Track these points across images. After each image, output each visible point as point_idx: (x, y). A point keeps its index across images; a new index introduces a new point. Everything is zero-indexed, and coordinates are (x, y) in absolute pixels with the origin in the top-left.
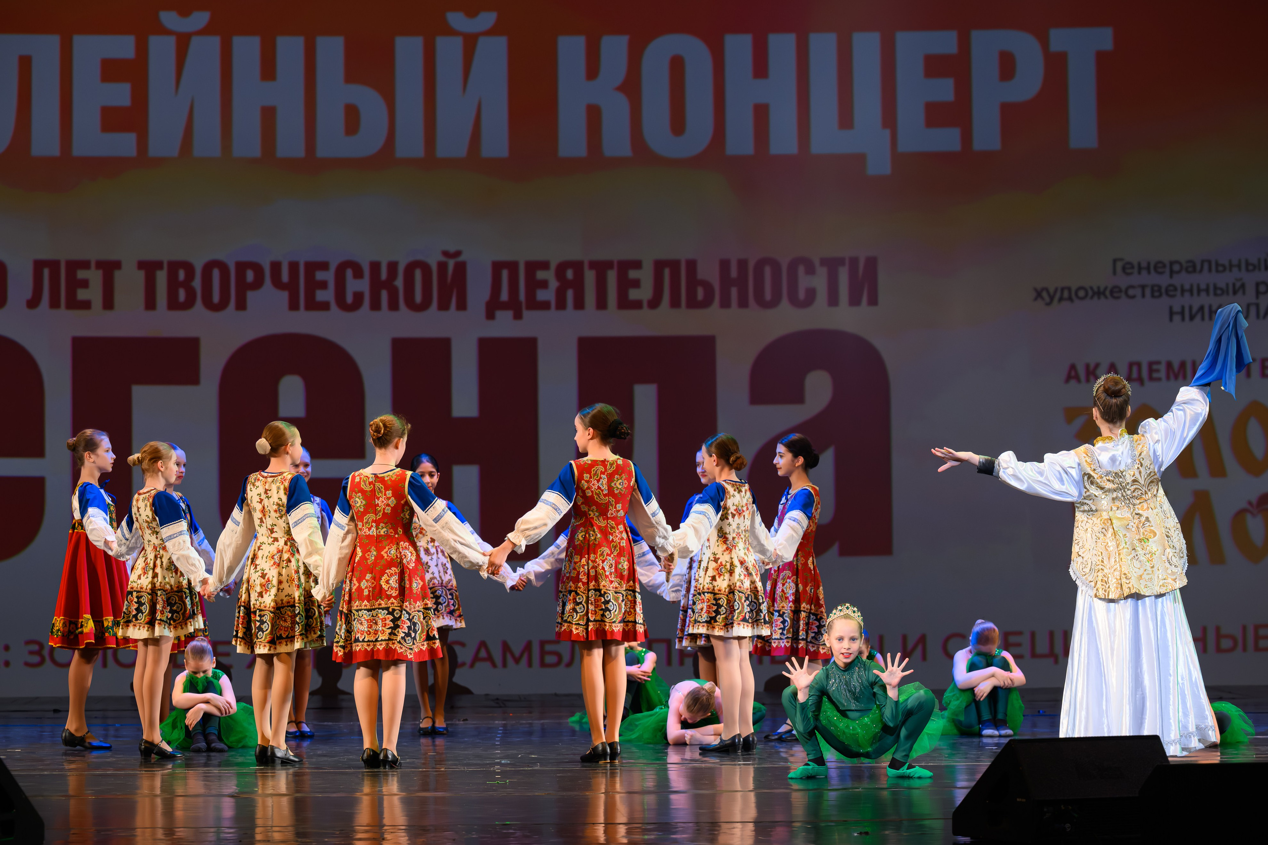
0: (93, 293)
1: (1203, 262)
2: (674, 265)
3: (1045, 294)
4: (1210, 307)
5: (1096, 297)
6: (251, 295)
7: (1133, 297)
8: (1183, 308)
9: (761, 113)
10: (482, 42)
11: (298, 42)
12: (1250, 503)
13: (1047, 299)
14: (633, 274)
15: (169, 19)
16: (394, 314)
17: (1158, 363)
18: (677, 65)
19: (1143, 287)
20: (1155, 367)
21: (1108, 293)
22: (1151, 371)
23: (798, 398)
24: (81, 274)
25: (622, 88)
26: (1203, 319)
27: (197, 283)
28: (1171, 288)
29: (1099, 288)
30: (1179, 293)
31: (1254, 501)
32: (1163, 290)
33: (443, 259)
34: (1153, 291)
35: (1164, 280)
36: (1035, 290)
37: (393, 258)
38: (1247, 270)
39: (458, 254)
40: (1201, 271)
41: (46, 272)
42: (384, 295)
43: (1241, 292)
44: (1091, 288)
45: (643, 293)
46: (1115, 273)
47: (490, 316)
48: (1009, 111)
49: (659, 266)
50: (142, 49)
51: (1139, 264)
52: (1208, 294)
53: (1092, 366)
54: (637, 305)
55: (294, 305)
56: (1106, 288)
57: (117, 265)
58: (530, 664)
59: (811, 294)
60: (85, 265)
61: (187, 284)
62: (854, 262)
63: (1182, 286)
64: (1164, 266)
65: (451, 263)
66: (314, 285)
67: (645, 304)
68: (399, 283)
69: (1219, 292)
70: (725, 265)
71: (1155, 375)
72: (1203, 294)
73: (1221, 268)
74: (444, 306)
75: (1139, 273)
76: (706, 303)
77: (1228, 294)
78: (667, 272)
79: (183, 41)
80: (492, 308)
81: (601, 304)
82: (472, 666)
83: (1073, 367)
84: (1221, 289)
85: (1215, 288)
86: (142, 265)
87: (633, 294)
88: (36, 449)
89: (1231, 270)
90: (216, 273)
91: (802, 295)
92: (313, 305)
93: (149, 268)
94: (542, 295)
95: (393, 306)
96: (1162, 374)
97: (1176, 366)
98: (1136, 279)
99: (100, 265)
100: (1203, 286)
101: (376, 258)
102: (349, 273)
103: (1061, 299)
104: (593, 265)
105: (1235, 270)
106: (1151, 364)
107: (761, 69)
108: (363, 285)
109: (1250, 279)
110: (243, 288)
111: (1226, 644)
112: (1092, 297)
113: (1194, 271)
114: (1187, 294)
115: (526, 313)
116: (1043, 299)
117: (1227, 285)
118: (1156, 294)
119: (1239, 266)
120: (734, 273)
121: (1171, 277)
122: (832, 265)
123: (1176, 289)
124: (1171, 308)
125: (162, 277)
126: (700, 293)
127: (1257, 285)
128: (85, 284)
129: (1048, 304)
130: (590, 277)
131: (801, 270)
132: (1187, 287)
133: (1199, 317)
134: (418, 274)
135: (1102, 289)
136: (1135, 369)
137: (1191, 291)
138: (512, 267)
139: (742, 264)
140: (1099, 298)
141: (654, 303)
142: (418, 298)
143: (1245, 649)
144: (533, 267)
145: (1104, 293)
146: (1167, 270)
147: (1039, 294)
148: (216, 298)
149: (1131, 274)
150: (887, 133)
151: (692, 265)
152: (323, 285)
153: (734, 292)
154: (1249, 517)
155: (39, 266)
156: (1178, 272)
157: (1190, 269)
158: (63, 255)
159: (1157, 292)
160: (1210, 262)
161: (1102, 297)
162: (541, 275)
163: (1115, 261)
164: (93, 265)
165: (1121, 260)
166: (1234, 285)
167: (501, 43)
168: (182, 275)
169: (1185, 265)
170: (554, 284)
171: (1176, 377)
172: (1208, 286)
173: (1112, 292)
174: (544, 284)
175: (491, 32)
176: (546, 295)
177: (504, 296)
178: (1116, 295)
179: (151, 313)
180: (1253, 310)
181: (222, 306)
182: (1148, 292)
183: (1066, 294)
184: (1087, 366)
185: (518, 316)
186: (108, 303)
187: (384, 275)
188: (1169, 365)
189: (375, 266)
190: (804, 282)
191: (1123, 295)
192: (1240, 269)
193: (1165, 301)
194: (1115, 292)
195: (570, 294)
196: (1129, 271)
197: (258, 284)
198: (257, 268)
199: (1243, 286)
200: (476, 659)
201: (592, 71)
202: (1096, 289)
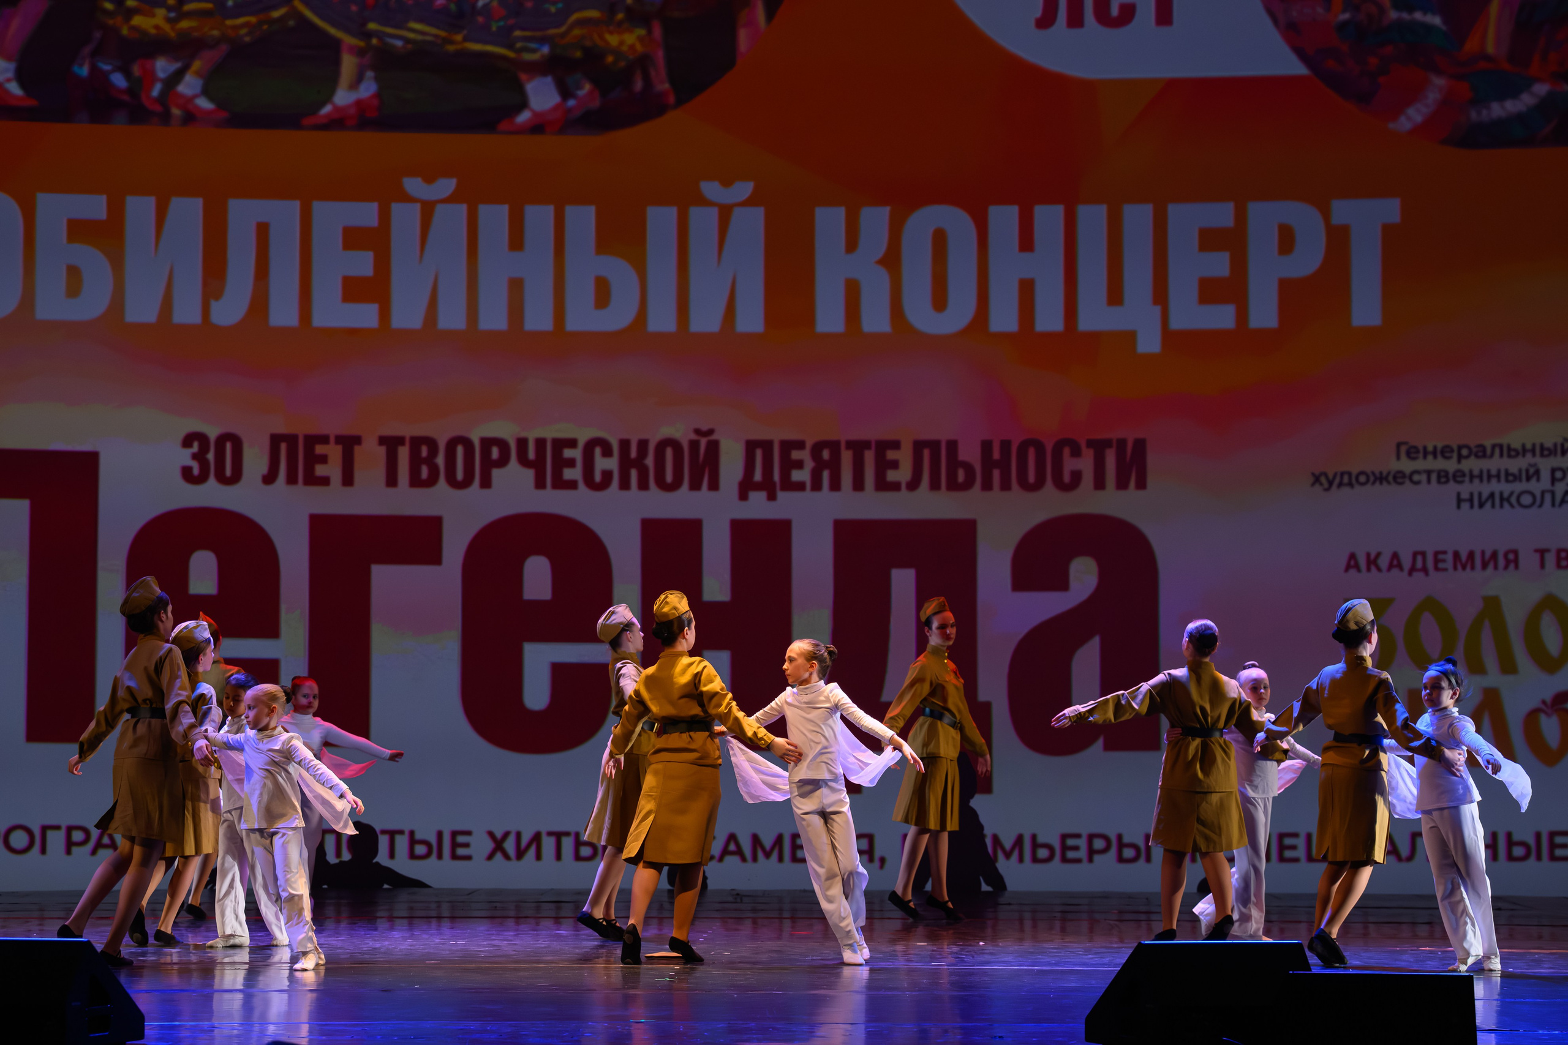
0: (332, 469)
1: (1494, 447)
2: (934, 445)
3: (1323, 479)
4: (1501, 494)
5: (1378, 483)
6: (496, 473)
7: (1418, 483)
8: (1472, 494)
9: (1027, 288)
10: (737, 211)
11: (549, 211)
12: (1544, 702)
13: (1326, 485)
14: (891, 455)
15: (413, 185)
16: (643, 493)
17: (1445, 552)
18: (940, 239)
19: (1429, 473)
20: (1441, 557)
21: (1390, 478)
22: (1436, 561)
23: (1061, 583)
24: (319, 449)
25: (880, 262)
26: (1493, 506)
27: (440, 460)
28: (1458, 474)
29: (1381, 473)
30: (1467, 479)
31: (1548, 699)
32: (1450, 476)
33: (694, 437)
34: (1439, 477)
35: (1451, 466)
36: (1313, 474)
37: (644, 436)
38: (1542, 455)
39: (711, 432)
40: (1492, 455)
41: (283, 446)
42: (634, 473)
43: (1534, 480)
44: (1373, 473)
45: (902, 474)
46: (1398, 458)
47: (743, 496)
48: (1287, 287)
49: (919, 446)
50: (385, 216)
51: (1425, 448)
52: (1499, 481)
53: (1373, 556)
54: (895, 487)
55: (540, 484)
56: (1389, 473)
57: (357, 440)
58: (780, 859)
59: (1077, 477)
60: (324, 439)
61: (430, 461)
62: (1121, 443)
63: (1471, 472)
64: (1452, 451)
65: (703, 442)
66: (562, 463)
67: (903, 486)
68: (650, 461)
69: (1511, 478)
70: (986, 446)
71: (1441, 565)
72: (1494, 481)
73: (1513, 453)
74: (695, 486)
75: (1425, 457)
76: (968, 485)
77: (1520, 480)
78: (926, 453)
79: (428, 209)
80: (745, 488)
81: (858, 485)
82: (721, 859)
83: (1352, 556)
84: (1513, 475)
85: (1507, 474)
86: (383, 440)
87: (891, 476)
88: (270, 629)
89: (1524, 456)
90: (460, 450)
91: (1067, 478)
92: (560, 484)
93: (391, 444)
94: (797, 476)
95: (643, 486)
96: (1449, 564)
97: (1464, 556)
98: (1420, 464)
99: (340, 439)
100: (1494, 472)
101: (625, 436)
102: (598, 451)
103: (1340, 485)
104: (850, 445)
105: (1529, 455)
106: (1436, 554)
107: (1026, 243)
108: (612, 464)
109: (1545, 465)
110: (488, 465)
111: (1518, 851)
112: (1374, 483)
113: (1484, 456)
114: (1476, 481)
115: (781, 495)
116: (1321, 484)
117: (1520, 471)
118: (1443, 480)
119: (1533, 451)
120: (996, 455)
121: (1459, 461)
122: (1099, 447)
123: (1464, 475)
124: (1459, 494)
125: (404, 453)
126: (961, 476)
127: (1553, 471)
128: (323, 459)
129: (1327, 490)
130: (847, 457)
131: (1067, 451)
132: (1476, 472)
133: (1488, 505)
134: (669, 453)
135: (1385, 474)
136: (1419, 559)
137: (1480, 477)
138: (767, 445)
139: (1005, 445)
140: (1381, 483)
141: (913, 485)
142: (669, 478)
143: (1539, 858)
144: (788, 446)
145: (1386, 479)
146: (1455, 455)
147: (1317, 480)
148: (460, 475)
149: (1414, 459)
150: (1157, 309)
151: (952, 445)
152: (571, 463)
153: (996, 474)
154: (1543, 718)
155: (276, 440)
156: (1467, 457)
157: (1480, 454)
158: (302, 428)
159: (1443, 477)
160: (1501, 446)
161: (1385, 483)
162: (796, 455)
163: (1399, 445)
164: (332, 439)
165: (1405, 443)
166: (1527, 471)
167: (757, 214)
168: (424, 451)
169: (1474, 450)
170: (809, 464)
171: (1464, 568)
172: (1499, 471)
173: (1395, 478)
174: (799, 465)
175: (748, 203)
176: (800, 475)
177: (758, 476)
178: (1399, 480)
179: (391, 490)
180: (1548, 497)
181: (466, 483)
182: (1434, 477)
183: (1346, 479)
184: (1368, 555)
185: (772, 497)
186: (348, 480)
187: (633, 454)
188: (1456, 555)
189: (625, 444)
190: (1070, 465)
191: (1407, 482)
192: (1534, 455)
193: (1452, 488)
194: (1399, 478)
195: (826, 474)
196: (1413, 455)
197: (503, 461)
198: (502, 444)
199: (1537, 472)
200: (725, 852)
201: (852, 245)
202: (1378, 475)
